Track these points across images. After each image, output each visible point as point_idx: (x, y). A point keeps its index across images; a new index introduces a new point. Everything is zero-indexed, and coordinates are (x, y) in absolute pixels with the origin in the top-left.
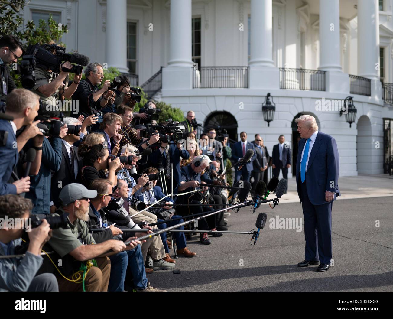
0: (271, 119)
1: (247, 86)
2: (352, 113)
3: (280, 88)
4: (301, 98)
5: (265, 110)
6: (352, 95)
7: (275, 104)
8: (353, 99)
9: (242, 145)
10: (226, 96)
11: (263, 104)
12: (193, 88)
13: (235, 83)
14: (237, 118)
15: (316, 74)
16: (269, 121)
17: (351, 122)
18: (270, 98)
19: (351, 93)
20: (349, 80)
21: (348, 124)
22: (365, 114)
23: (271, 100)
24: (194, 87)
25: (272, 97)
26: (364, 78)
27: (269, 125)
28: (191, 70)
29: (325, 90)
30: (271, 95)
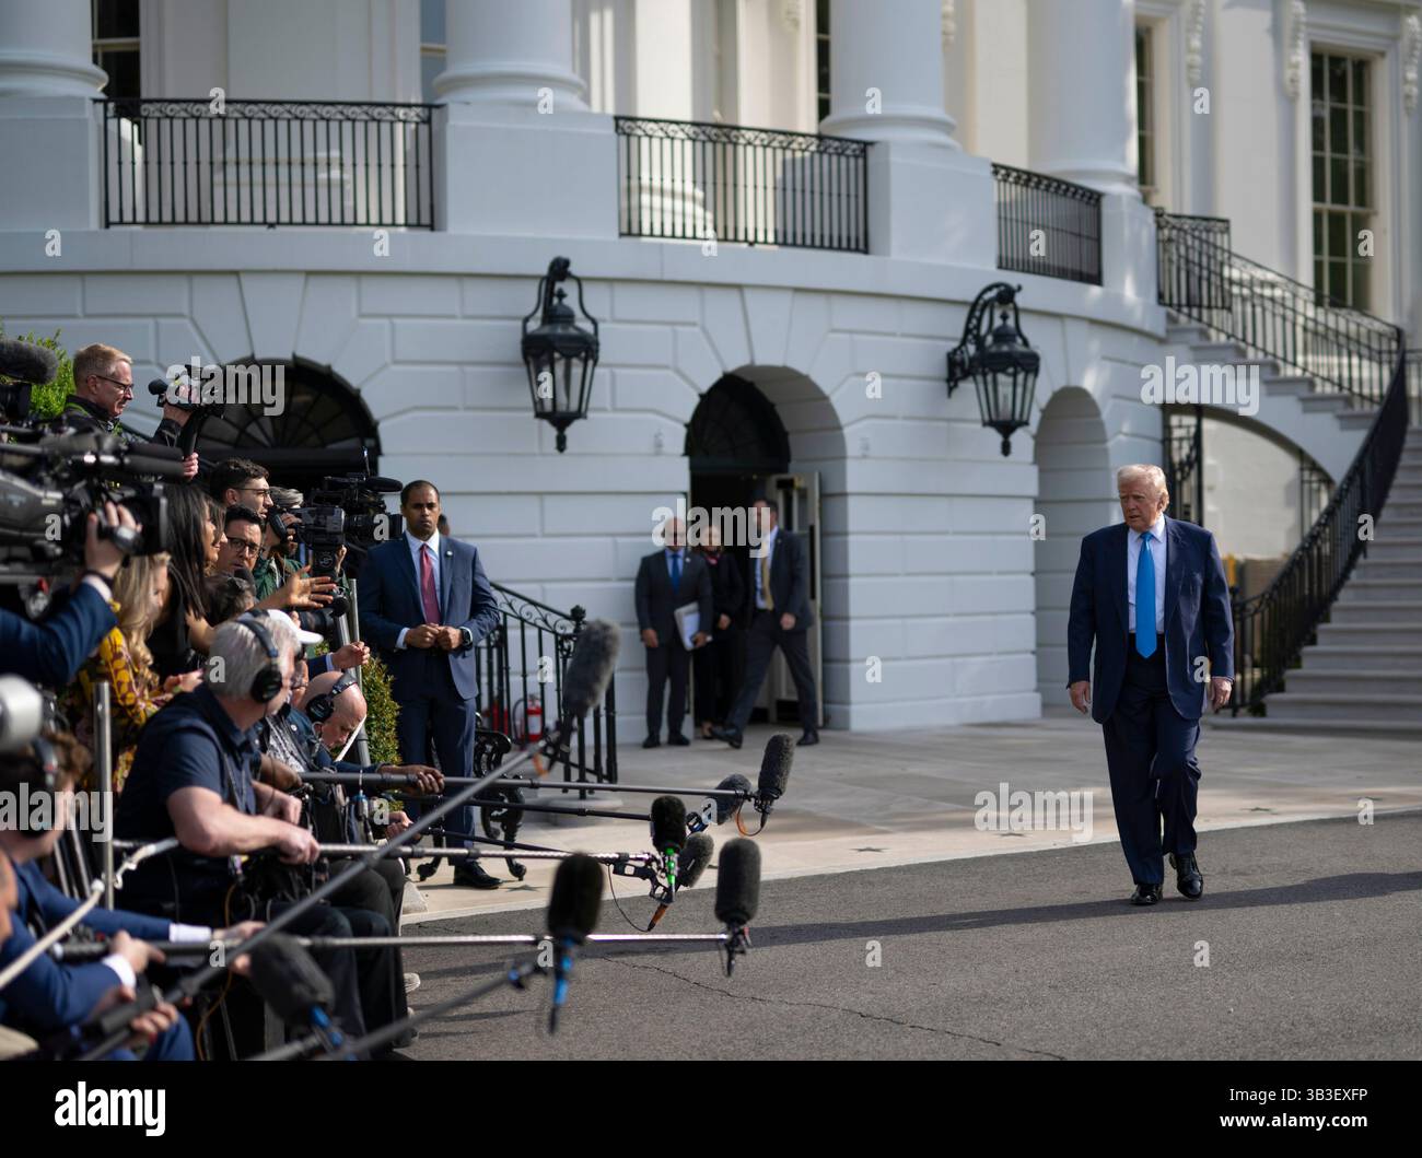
0: (574, 406)
1: (427, 217)
2: (1015, 375)
3: (621, 235)
4: (739, 287)
5: (537, 357)
6: (1012, 278)
7: (594, 322)
8: (1019, 299)
9: (415, 557)
10: (309, 273)
11: (526, 320)
12: (108, 224)
13: (349, 203)
14: (376, 401)
15: (817, 156)
16: (561, 420)
17: (1006, 427)
18: (569, 288)
19: (1003, 264)
20: (993, 192)
21: (995, 438)
22: (1073, 383)
23: (571, 301)
24: (114, 217)
25: (579, 280)
26: (1069, 185)
27: (561, 444)
28: (93, 115)
29: (866, 251)
30: (574, 269)
